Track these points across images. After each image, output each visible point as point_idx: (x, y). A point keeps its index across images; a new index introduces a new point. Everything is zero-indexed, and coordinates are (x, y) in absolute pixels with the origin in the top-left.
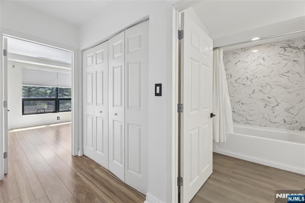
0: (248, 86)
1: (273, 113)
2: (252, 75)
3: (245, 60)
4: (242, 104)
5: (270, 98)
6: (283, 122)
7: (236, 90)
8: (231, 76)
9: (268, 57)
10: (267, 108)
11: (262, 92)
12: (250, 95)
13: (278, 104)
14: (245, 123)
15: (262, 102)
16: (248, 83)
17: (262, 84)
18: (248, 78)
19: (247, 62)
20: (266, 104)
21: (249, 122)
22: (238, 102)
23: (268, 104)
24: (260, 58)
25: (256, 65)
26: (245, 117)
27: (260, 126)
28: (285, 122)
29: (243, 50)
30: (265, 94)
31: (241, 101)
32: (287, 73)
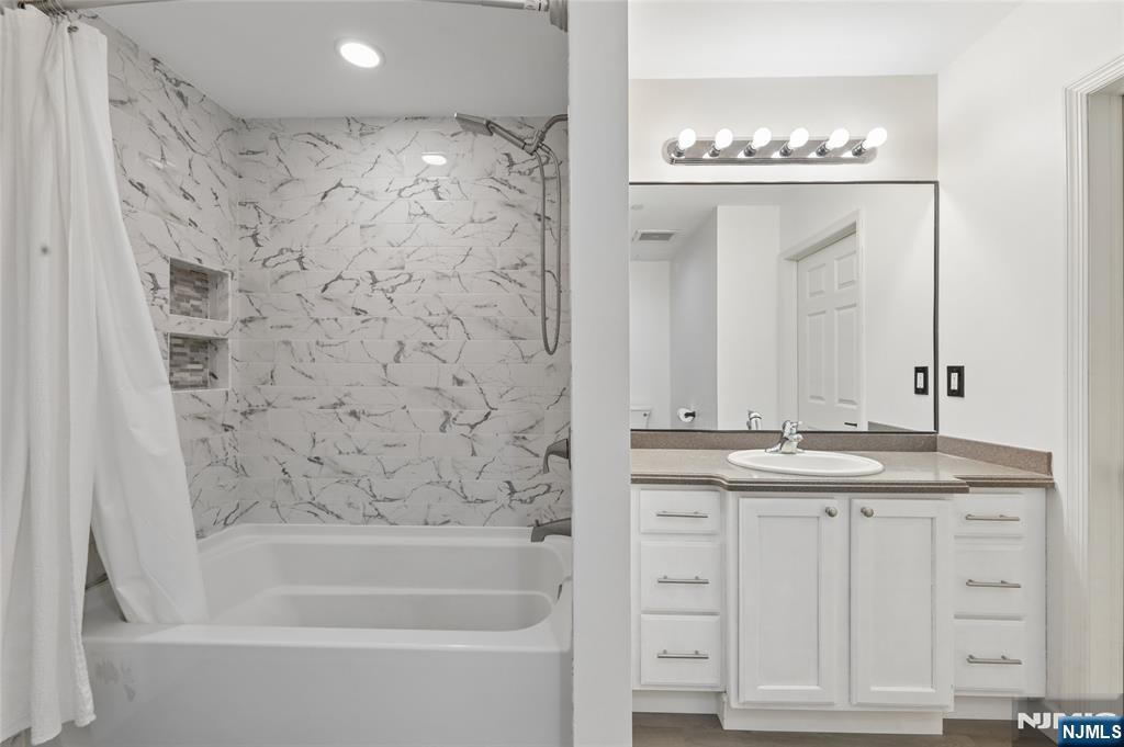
0: (377, 319)
1: (474, 454)
2: (395, 263)
3: (365, 186)
4: (353, 414)
5: (460, 383)
6: (503, 497)
7: (327, 341)
8: (300, 260)
9: (452, 183)
10: (454, 431)
11: (430, 353)
12: (385, 366)
13: (489, 414)
14: (367, 518)
15: (434, 404)
16: (377, 305)
17: (430, 314)
18: (375, 281)
19: (370, 195)
20: (446, 413)
21: (383, 507)
22: (334, 406)
23: (454, 412)
24: (423, 185)
25: (410, 214)
26: (364, 484)
27: (427, 524)
28: (513, 492)
29: (356, 127)
30: (444, 362)
31: (345, 400)
32: (516, 267)
